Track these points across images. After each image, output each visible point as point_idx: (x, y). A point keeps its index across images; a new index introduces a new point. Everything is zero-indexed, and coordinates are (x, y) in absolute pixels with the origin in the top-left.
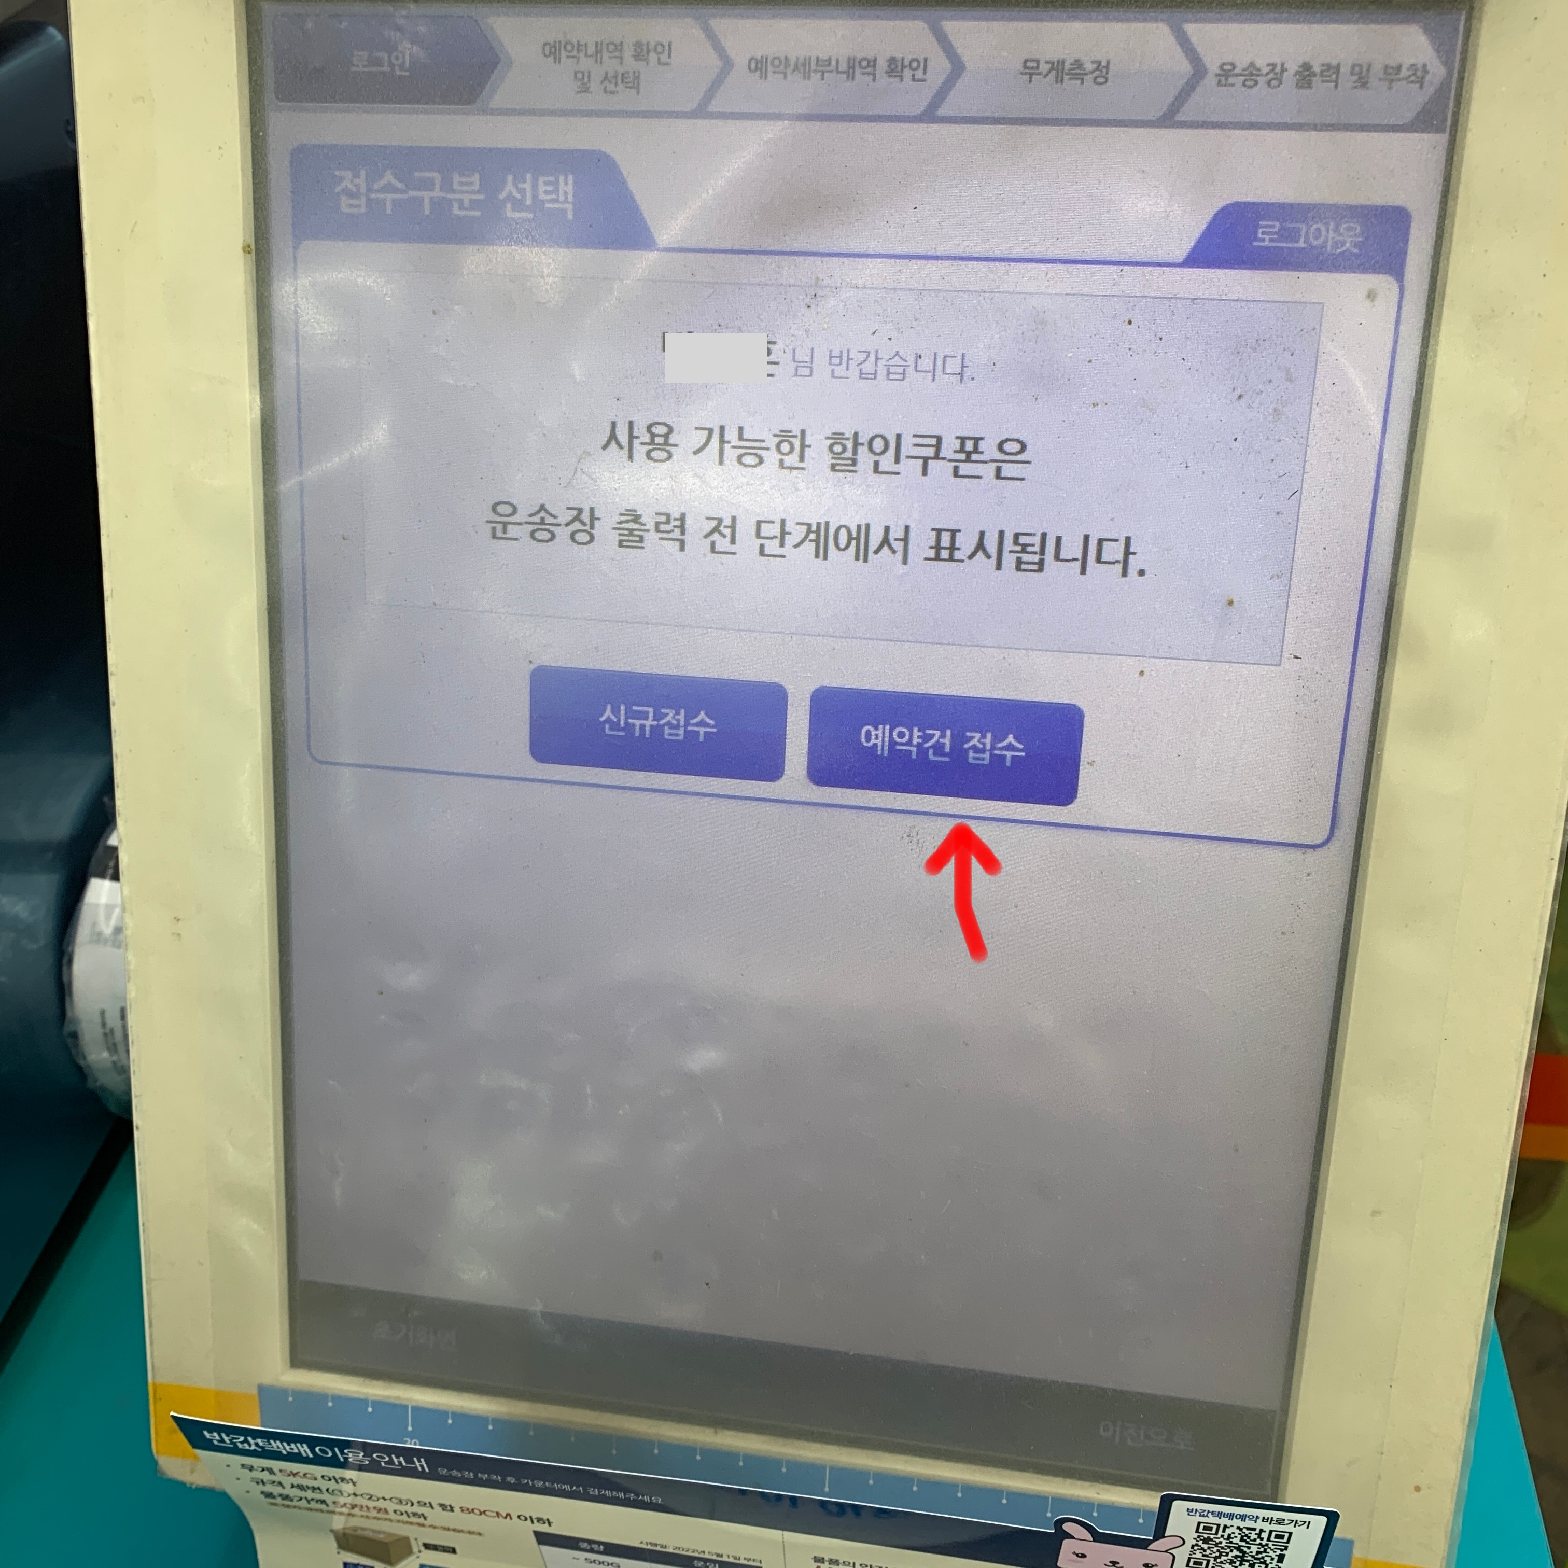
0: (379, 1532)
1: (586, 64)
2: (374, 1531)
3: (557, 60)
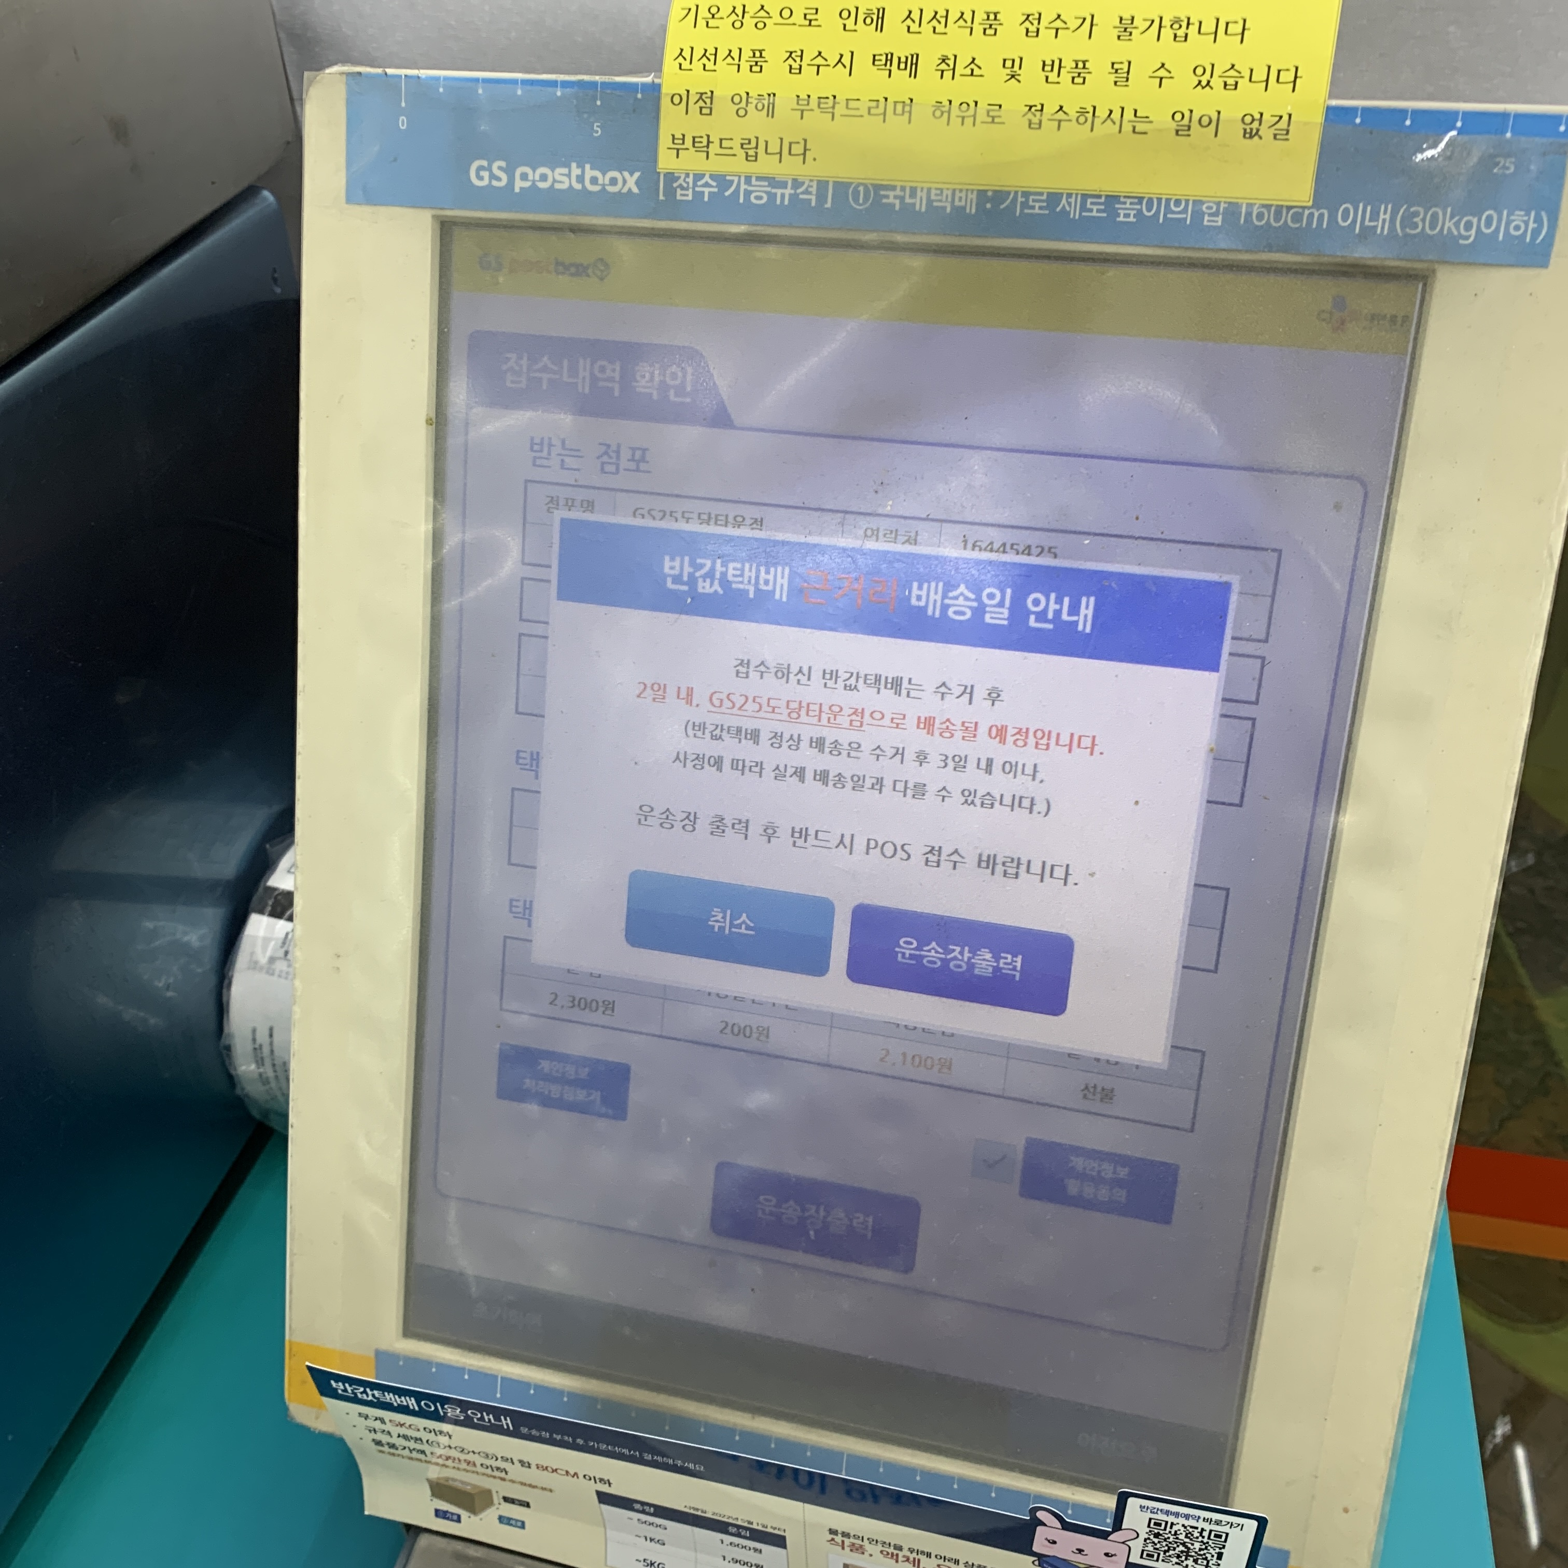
0: (468, 1484)
2: (463, 1482)
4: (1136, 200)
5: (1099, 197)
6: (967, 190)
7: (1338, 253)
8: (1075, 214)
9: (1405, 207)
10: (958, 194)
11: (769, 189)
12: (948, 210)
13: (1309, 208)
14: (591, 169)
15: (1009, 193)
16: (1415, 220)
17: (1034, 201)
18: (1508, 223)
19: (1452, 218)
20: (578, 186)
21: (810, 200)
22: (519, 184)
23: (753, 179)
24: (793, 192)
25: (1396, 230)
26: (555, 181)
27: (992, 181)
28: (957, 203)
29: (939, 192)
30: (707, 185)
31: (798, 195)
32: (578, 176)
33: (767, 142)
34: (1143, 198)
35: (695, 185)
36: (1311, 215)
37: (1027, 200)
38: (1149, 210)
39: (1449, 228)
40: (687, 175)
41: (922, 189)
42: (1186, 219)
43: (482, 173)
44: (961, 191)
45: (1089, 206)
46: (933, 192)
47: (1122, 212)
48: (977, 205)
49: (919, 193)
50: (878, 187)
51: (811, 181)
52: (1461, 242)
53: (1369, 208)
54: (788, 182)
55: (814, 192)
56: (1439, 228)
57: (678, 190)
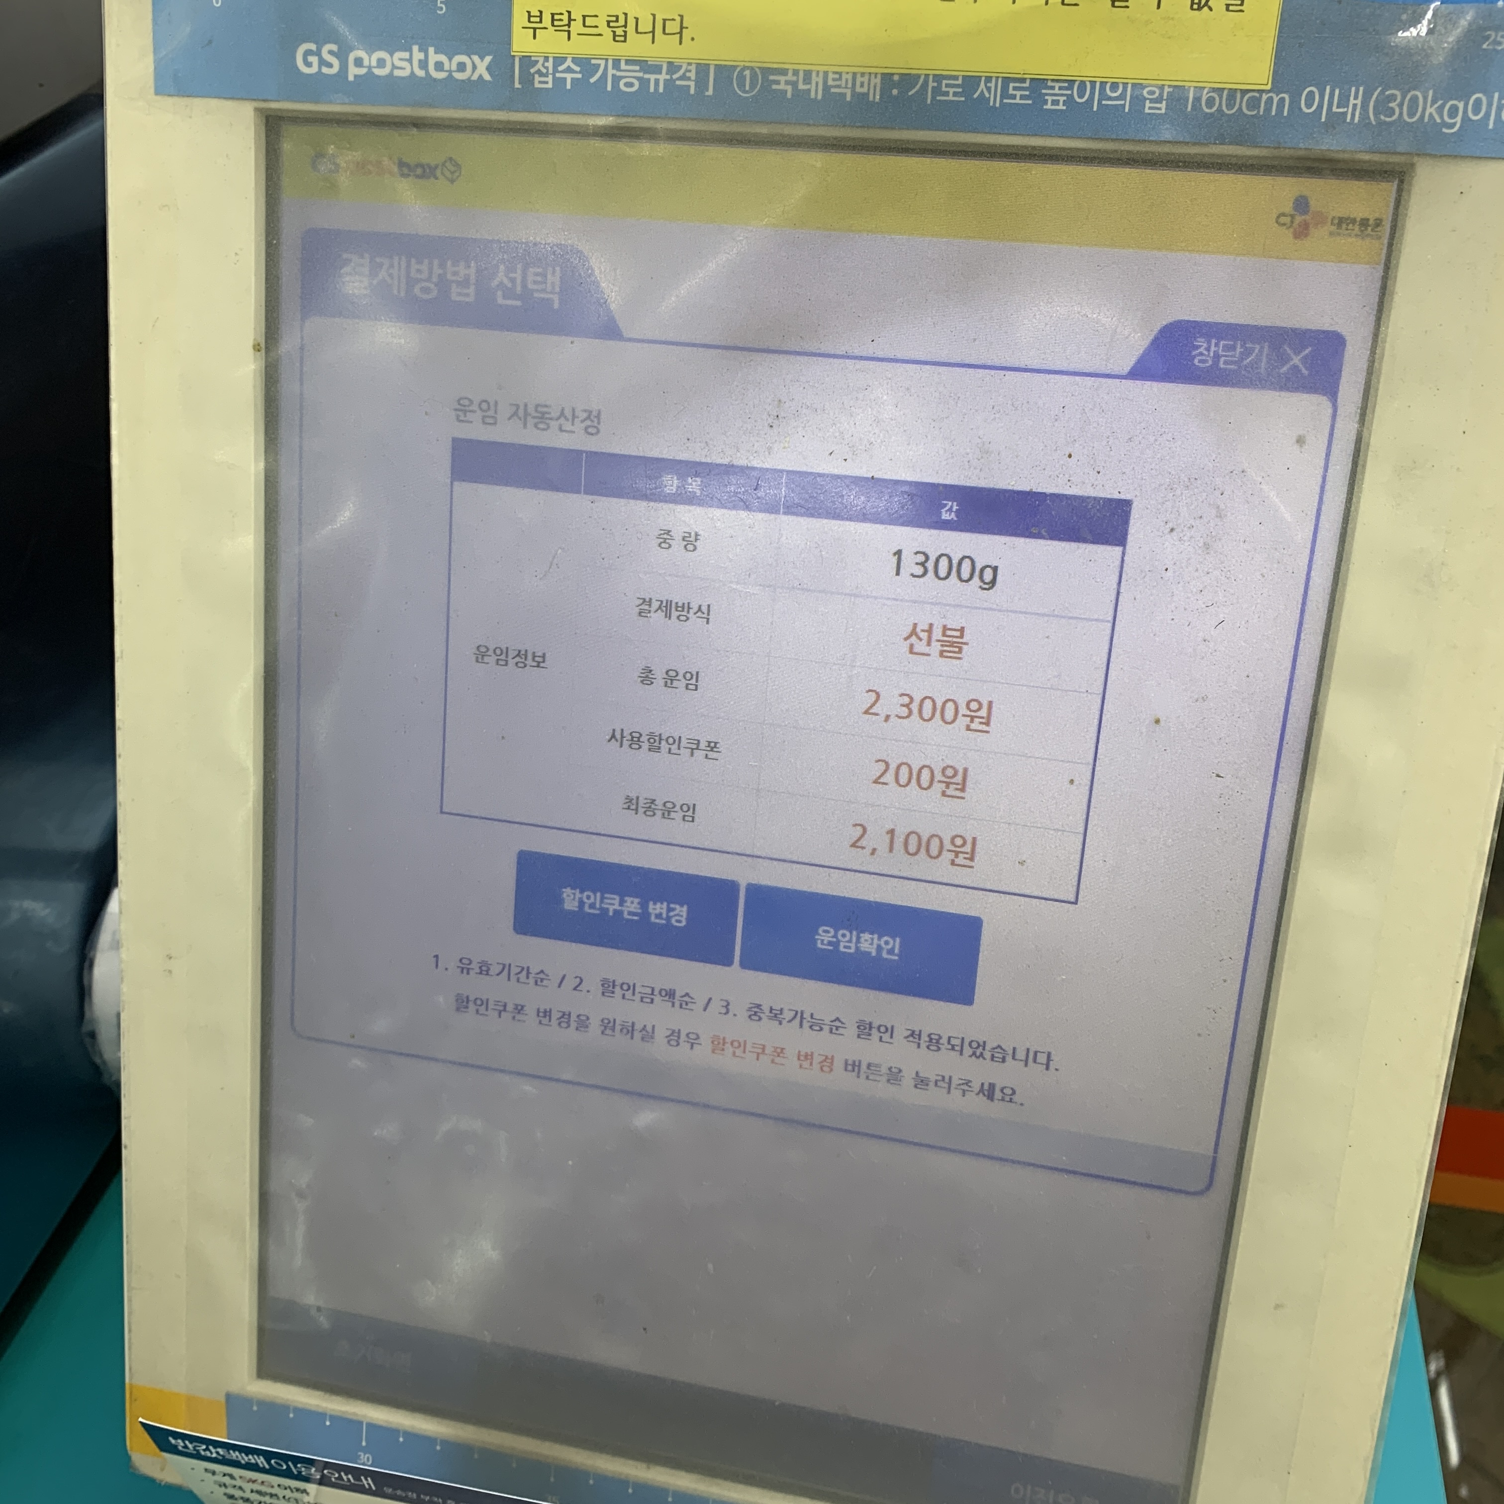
4: (1066, 85)
5: (1023, 80)
6: (870, 73)
7: (1301, 145)
8: (995, 100)
9: (1380, 89)
10: (859, 79)
11: (640, 74)
12: (848, 98)
13: (1268, 91)
14: (436, 53)
15: (919, 76)
16: (1391, 105)
17: (947, 86)
19: (1434, 102)
20: (420, 73)
21: (689, 86)
22: (353, 71)
23: (623, 63)
24: (668, 77)
25: (1369, 118)
26: (394, 67)
27: (898, 64)
28: (858, 89)
29: (837, 76)
30: (569, 70)
31: (675, 81)
32: (420, 61)
33: (637, 19)
34: (1075, 81)
35: (555, 70)
36: (1270, 100)
37: (940, 84)
38: (1081, 97)
39: (1431, 114)
40: (546, 59)
41: (818, 72)
42: (1124, 105)
43: (311, 59)
44: (863, 74)
45: (1011, 92)
46: (831, 76)
47: (1049, 98)
48: (881, 90)
49: (814, 79)
50: (767, 71)
51: (690, 64)
52: (1445, 130)
53: (1337, 92)
54: (662, 65)
55: (693, 77)
56: (1418, 114)
57: (536, 76)
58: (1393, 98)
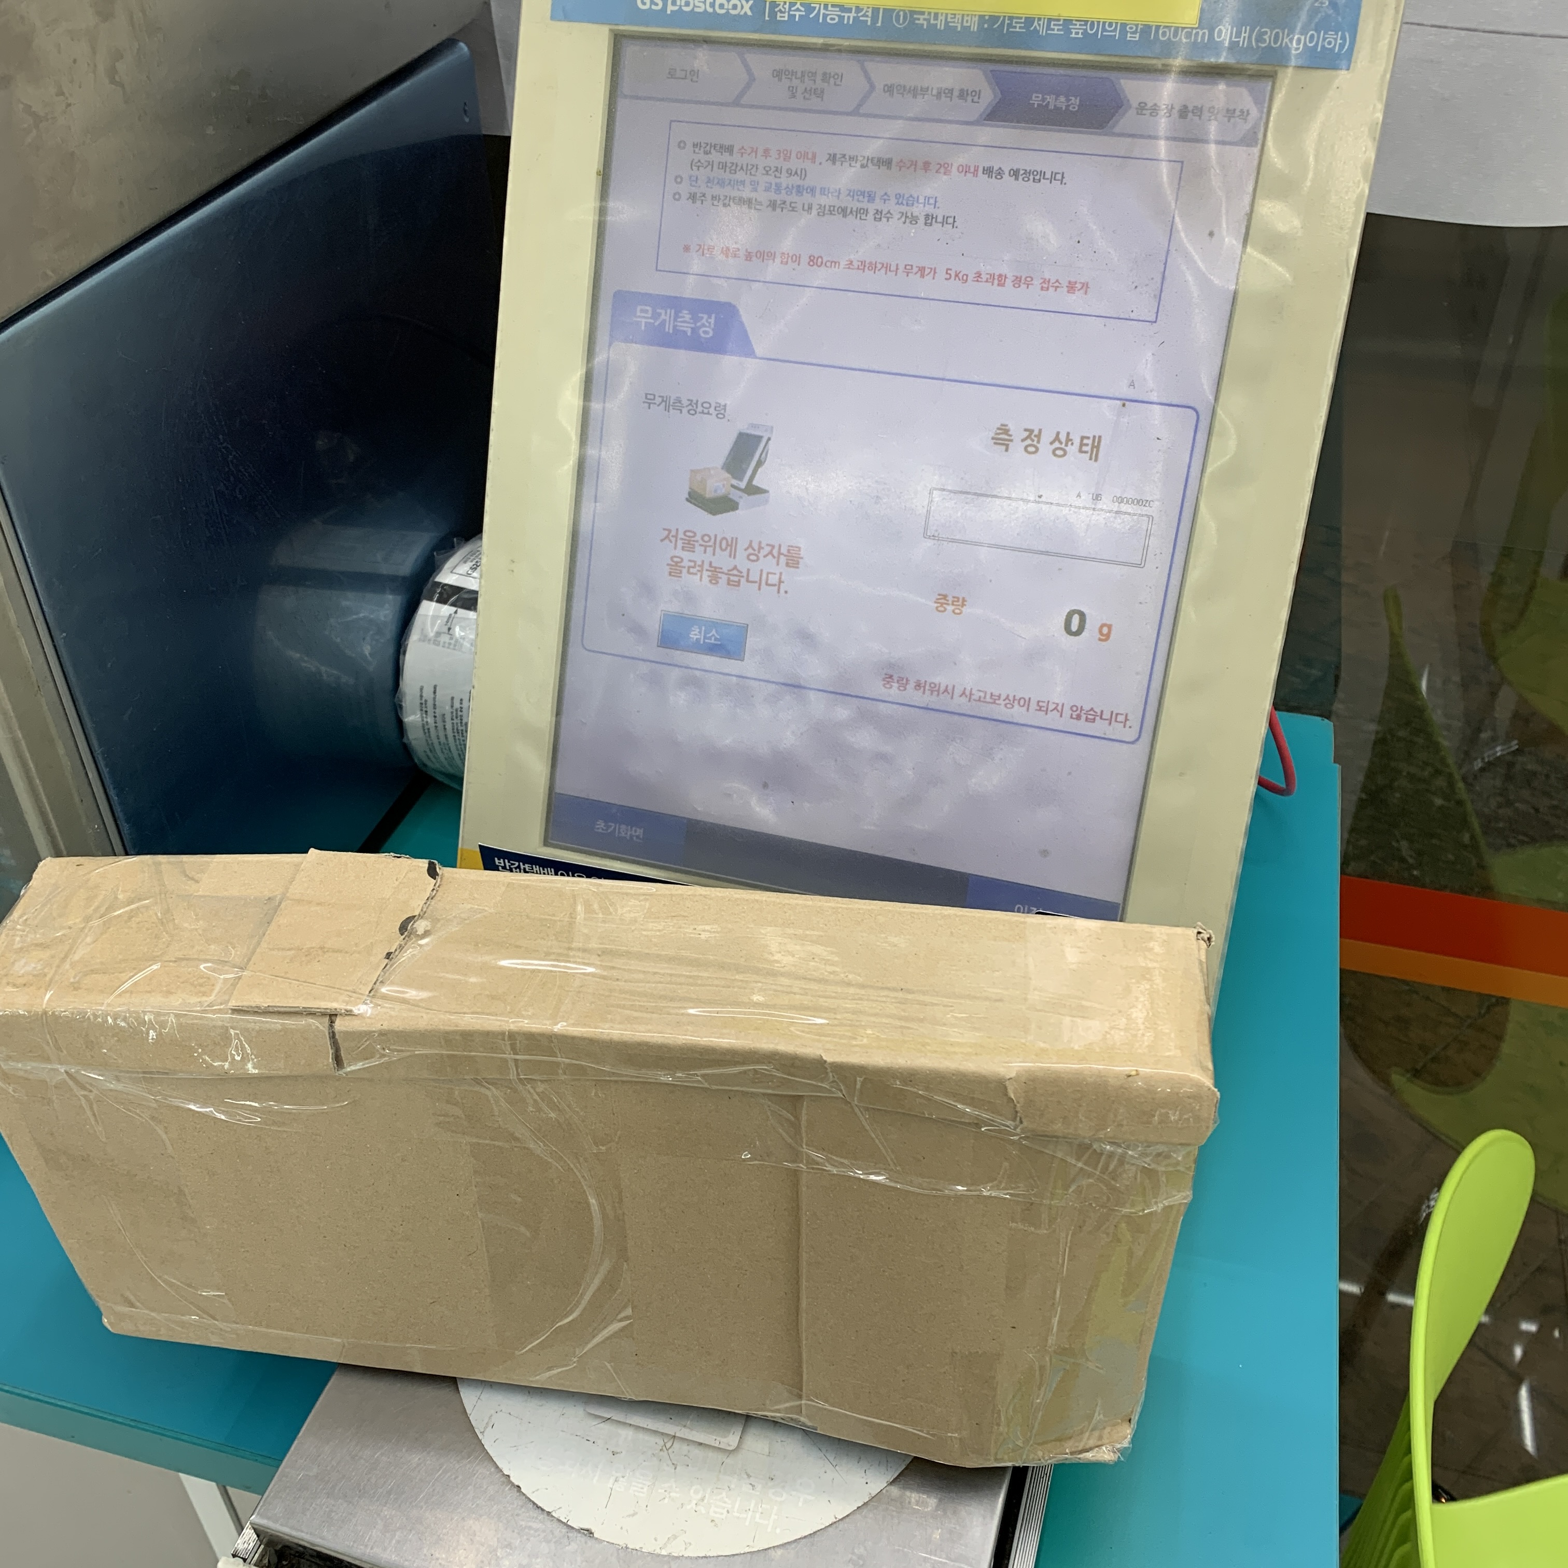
1: (795, 82)
3: (780, 80)
4: (1083, 23)
5: (1059, 20)
6: (972, 15)
7: (1214, 60)
8: (1043, 32)
9: (1258, 28)
10: (966, 18)
11: (839, 13)
12: (959, 29)
13: (1197, 28)
15: (999, 17)
16: (1265, 37)
17: (1016, 23)
18: (1324, 39)
20: (710, 10)
21: (867, 21)
22: (670, 8)
23: (830, 6)
24: (855, 15)
25: (1252, 44)
26: (695, 6)
27: (989, 9)
28: (965, 24)
29: (953, 16)
30: (798, 10)
31: (859, 17)
34: (1088, 21)
35: (790, 10)
37: (1012, 21)
38: (1091, 30)
40: (785, 3)
42: (1115, 35)
44: (968, 15)
45: (1052, 27)
46: (949, 16)
47: (1074, 31)
48: (978, 25)
49: (940, 18)
50: (913, 13)
51: (868, 8)
52: (1294, 52)
54: (851, 9)
55: (870, 15)
56: (1279, 43)
57: (779, 13)
58: (1266, 33)
